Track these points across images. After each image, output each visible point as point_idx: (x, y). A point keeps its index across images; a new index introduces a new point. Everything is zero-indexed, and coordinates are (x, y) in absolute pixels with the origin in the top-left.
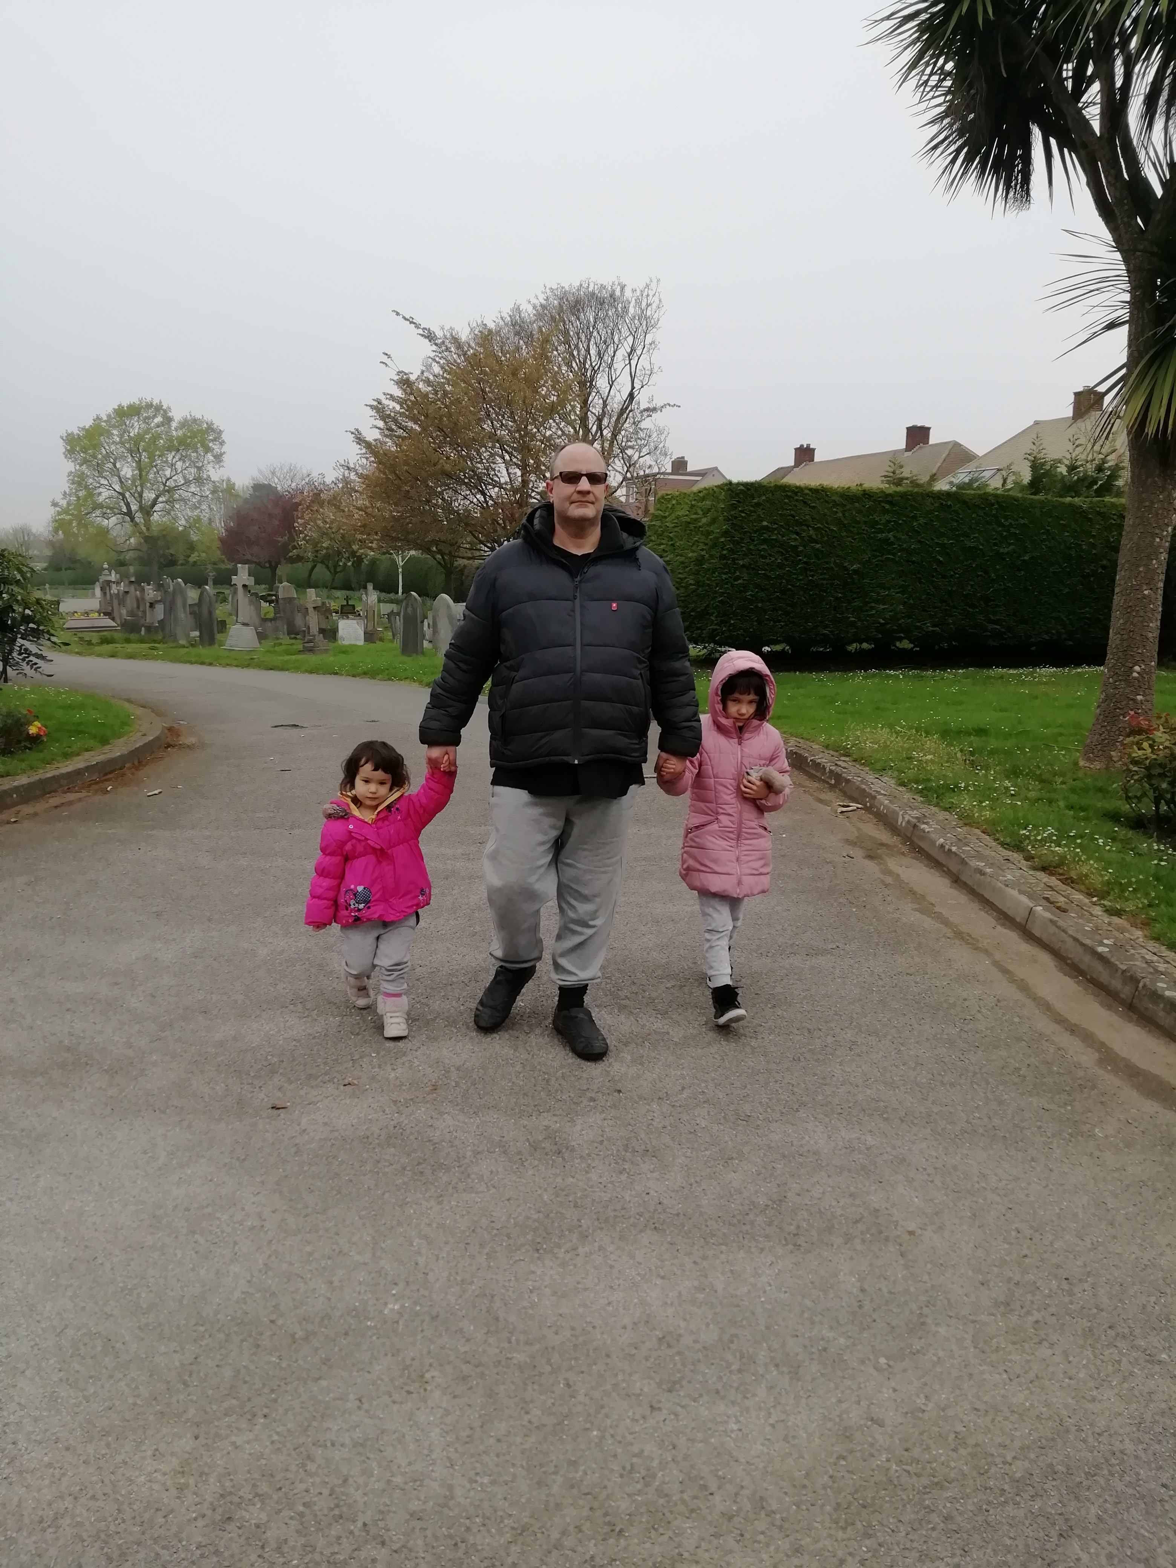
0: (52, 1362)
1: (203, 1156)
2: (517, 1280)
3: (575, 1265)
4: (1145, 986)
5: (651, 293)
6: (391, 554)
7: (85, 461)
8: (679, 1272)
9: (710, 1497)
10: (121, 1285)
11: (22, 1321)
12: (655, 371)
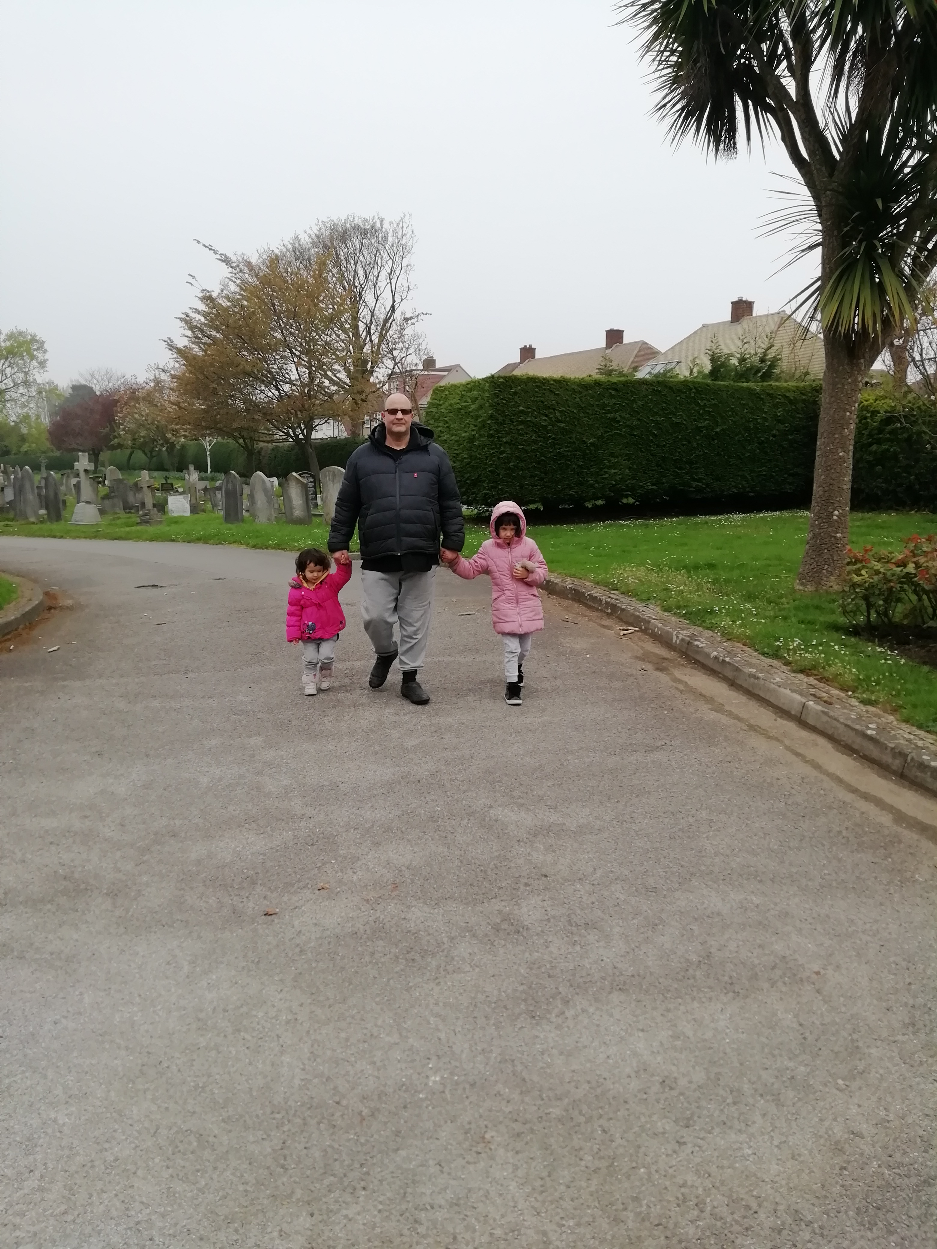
0: (157, 1160)
1: (221, 962)
2: (526, 1045)
3: (568, 1027)
4: (912, 759)
5: (405, 225)
6: (200, 440)
8: (653, 1025)
9: (756, 1215)
10: (192, 1084)
11: (116, 1127)
12: (412, 287)
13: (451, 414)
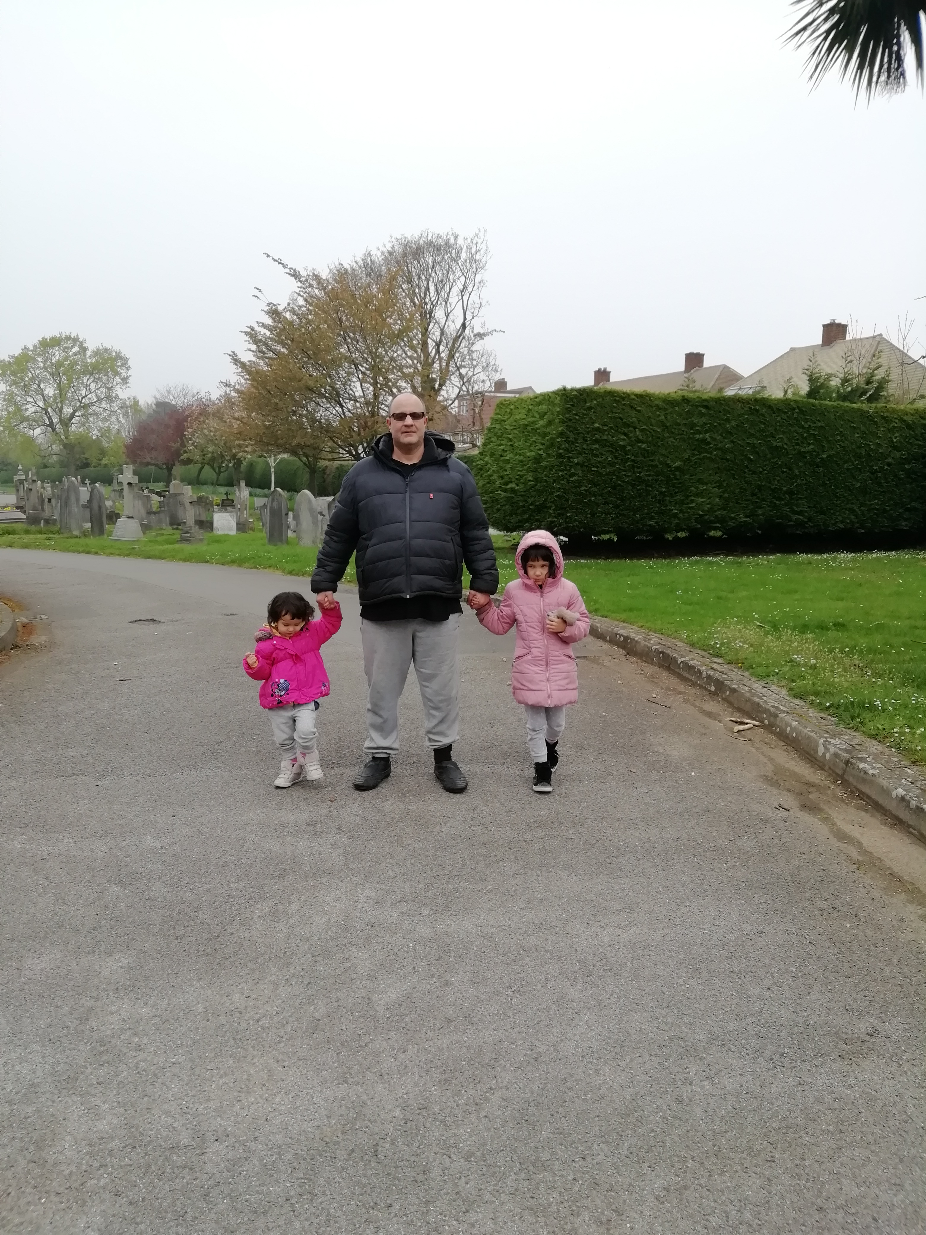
5: (480, 241)
6: (265, 457)
7: (15, 383)
12: (483, 304)
13: (515, 431)
